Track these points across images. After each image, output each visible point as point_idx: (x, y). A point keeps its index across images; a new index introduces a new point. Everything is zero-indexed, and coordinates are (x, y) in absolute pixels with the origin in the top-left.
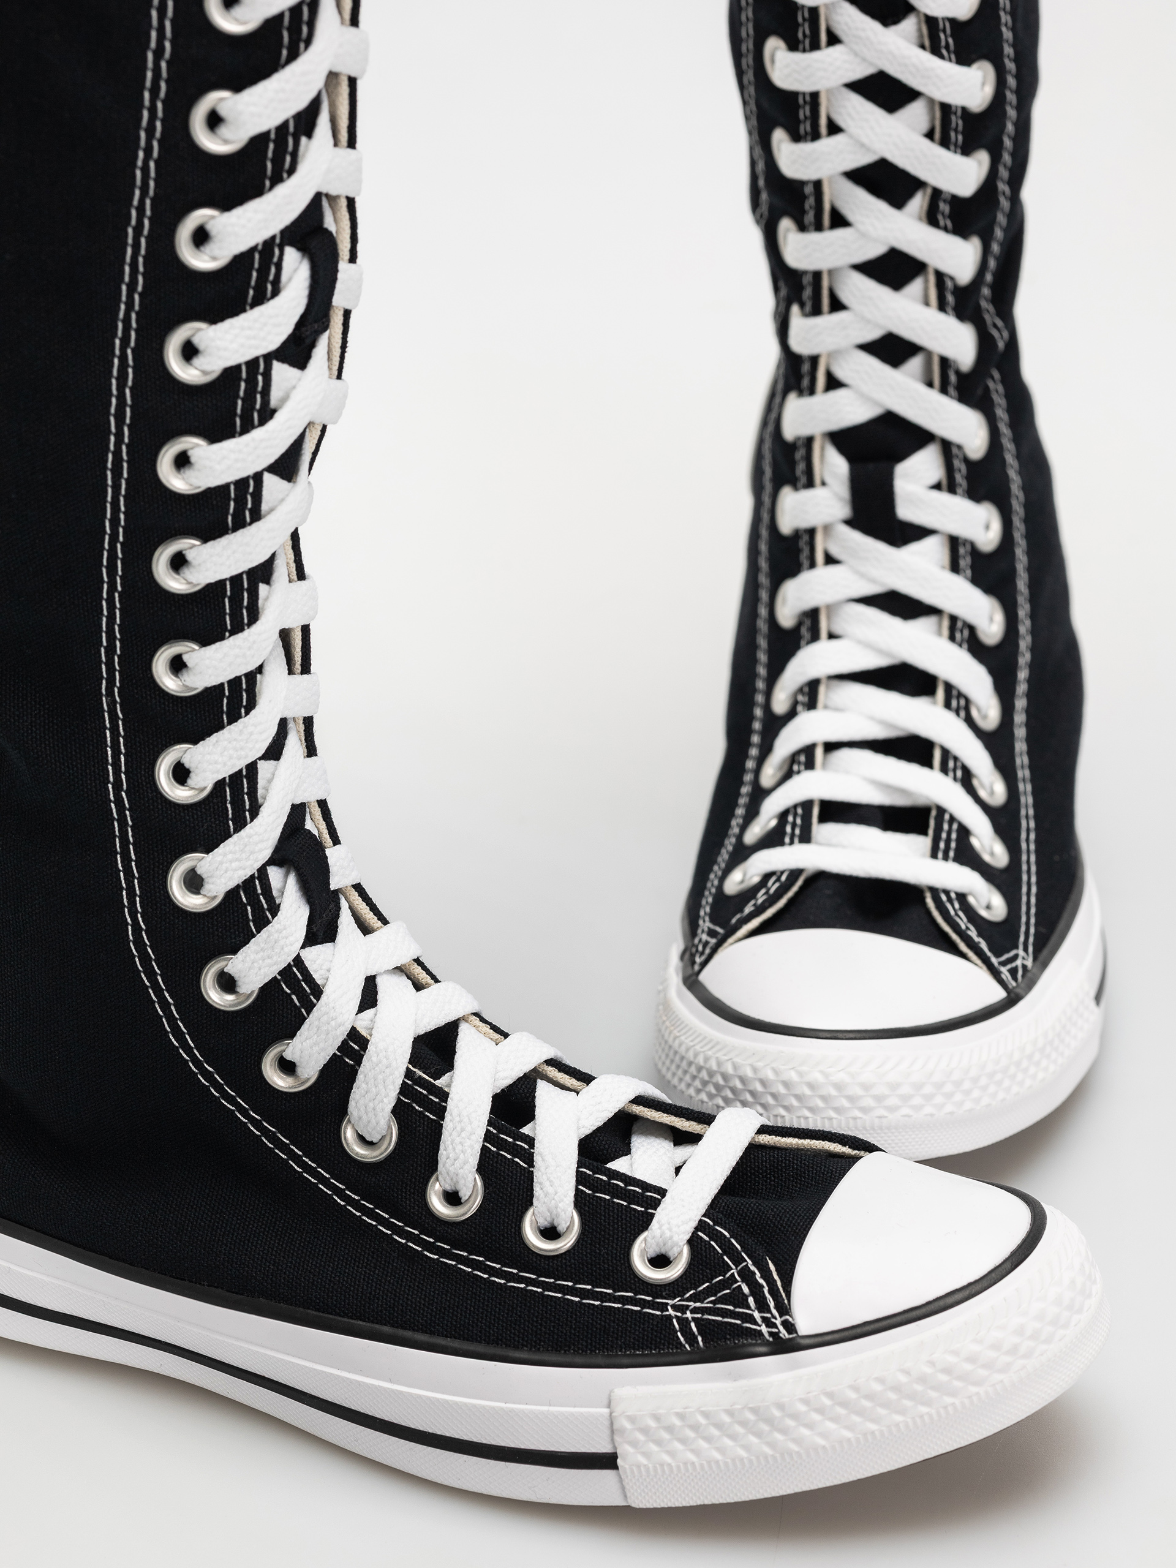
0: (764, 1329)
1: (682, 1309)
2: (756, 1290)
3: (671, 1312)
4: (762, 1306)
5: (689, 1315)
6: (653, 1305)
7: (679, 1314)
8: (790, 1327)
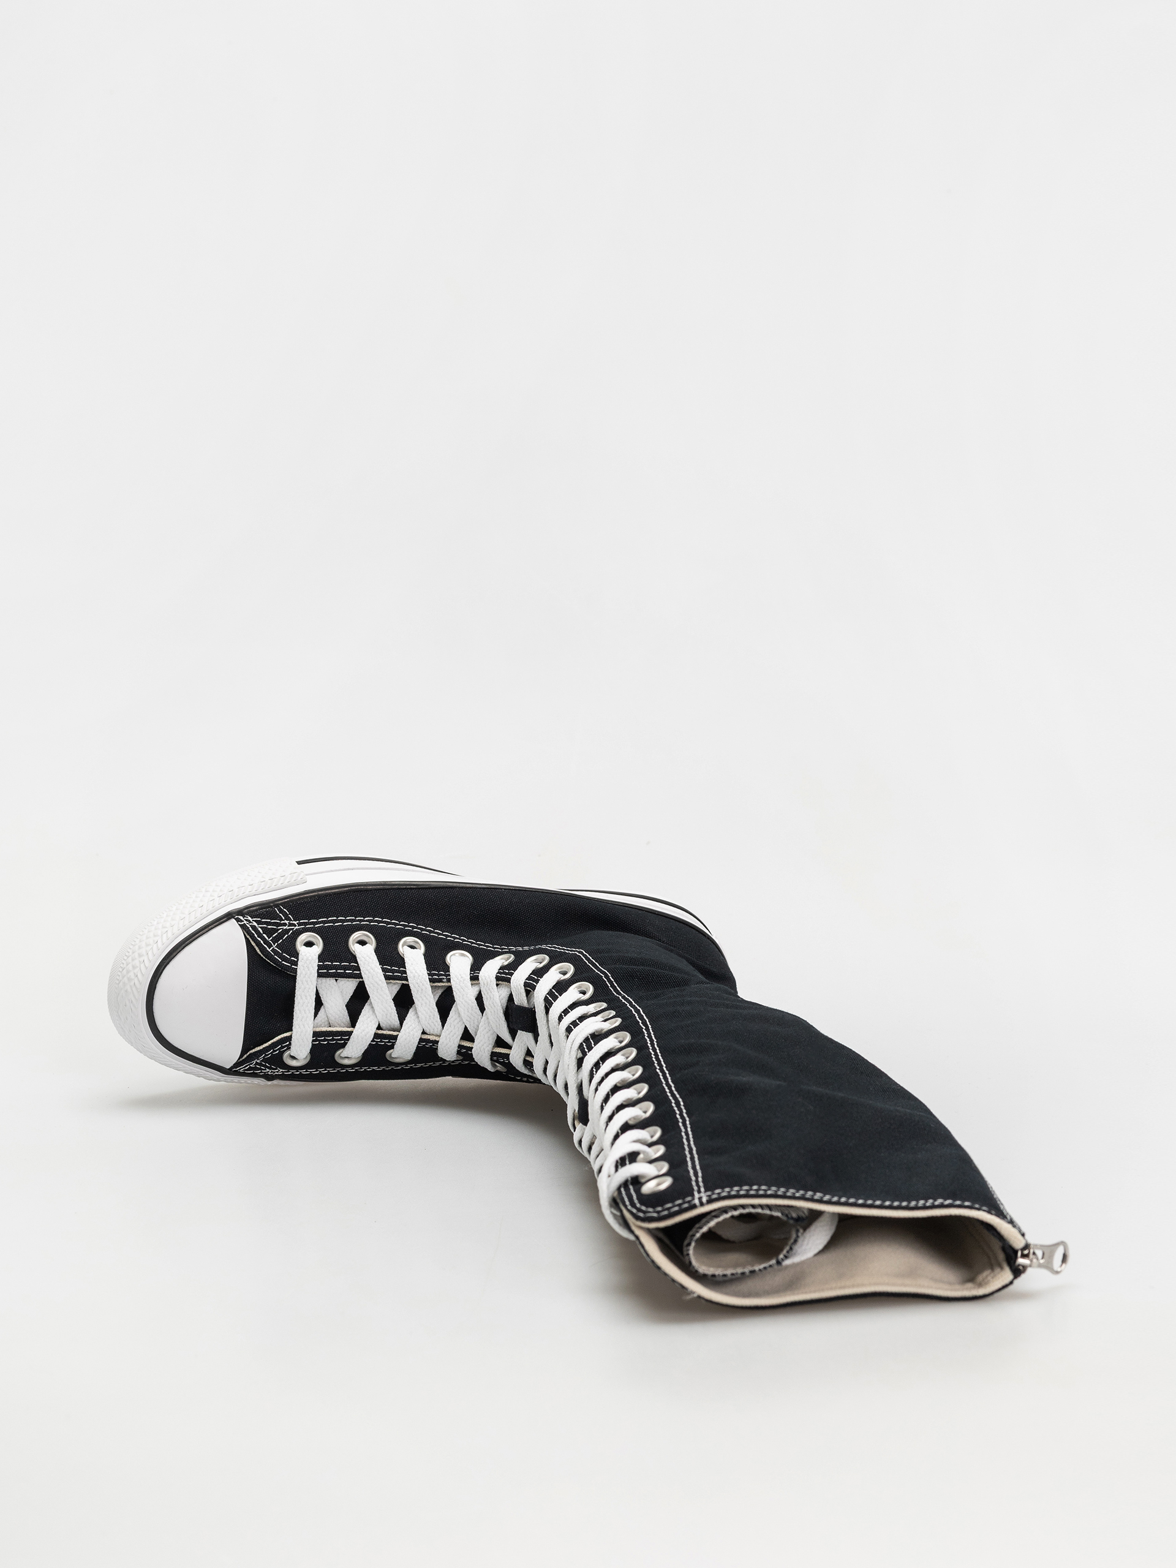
0: (250, 918)
1: (290, 925)
2: (260, 935)
3: (295, 923)
4: (254, 927)
5: (287, 922)
6: (305, 924)
7: (291, 922)
8: (238, 920)
